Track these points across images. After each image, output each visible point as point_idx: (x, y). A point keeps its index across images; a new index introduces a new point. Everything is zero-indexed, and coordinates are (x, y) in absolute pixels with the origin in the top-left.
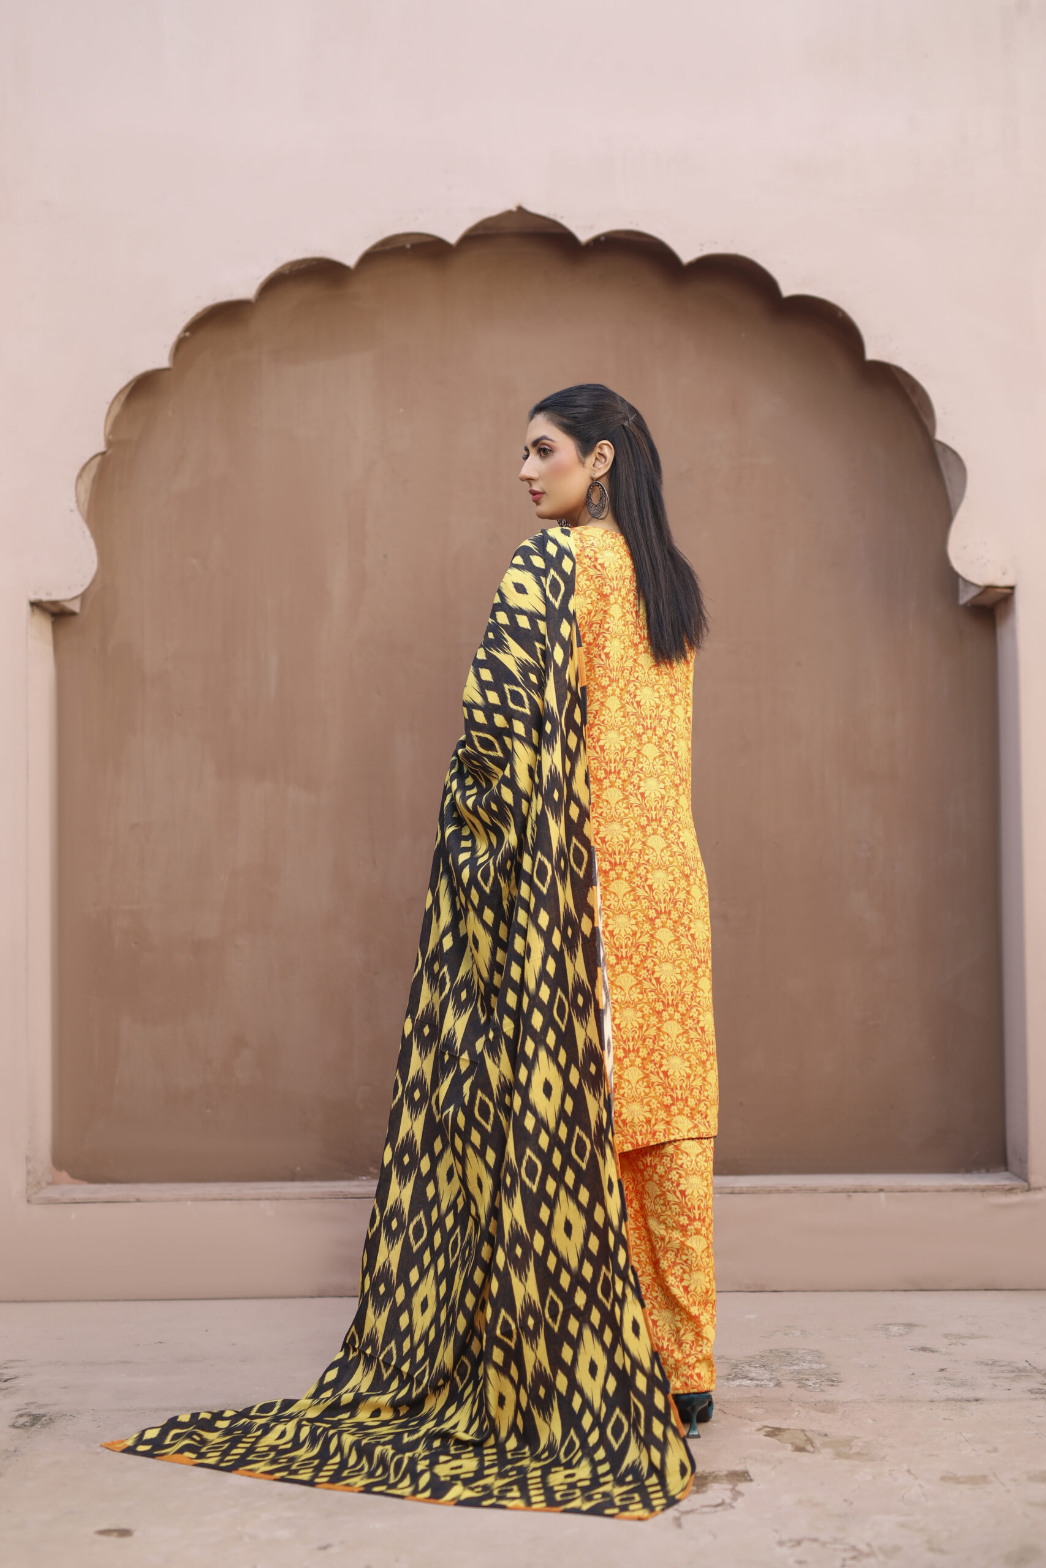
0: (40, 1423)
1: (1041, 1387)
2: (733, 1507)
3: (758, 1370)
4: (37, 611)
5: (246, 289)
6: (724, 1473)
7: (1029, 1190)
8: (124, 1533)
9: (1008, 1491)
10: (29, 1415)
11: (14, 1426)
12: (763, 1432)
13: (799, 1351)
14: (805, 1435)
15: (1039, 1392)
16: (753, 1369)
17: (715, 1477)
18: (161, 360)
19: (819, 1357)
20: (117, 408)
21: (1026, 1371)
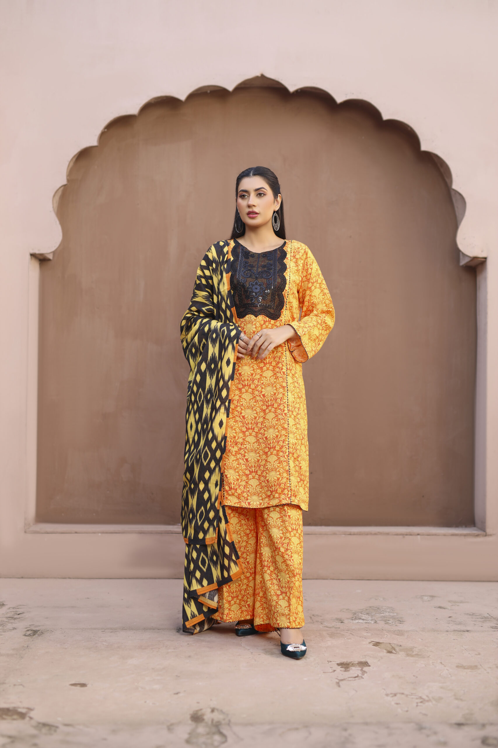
0: (37, 634)
1: (496, 625)
2: (363, 678)
3: (365, 616)
4: (33, 259)
5: (134, 110)
6: (357, 662)
7: (486, 535)
8: (83, 685)
9: (488, 673)
10: (32, 630)
11: (25, 635)
12: (371, 644)
13: (384, 607)
14: (391, 646)
15: (496, 628)
16: (363, 615)
17: (353, 664)
18: (93, 141)
19: (392, 610)
20: (72, 164)
21: (488, 618)
